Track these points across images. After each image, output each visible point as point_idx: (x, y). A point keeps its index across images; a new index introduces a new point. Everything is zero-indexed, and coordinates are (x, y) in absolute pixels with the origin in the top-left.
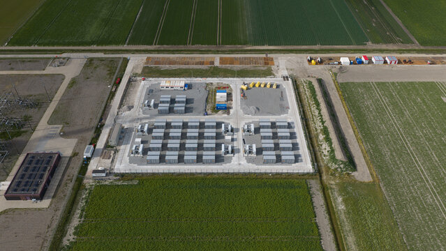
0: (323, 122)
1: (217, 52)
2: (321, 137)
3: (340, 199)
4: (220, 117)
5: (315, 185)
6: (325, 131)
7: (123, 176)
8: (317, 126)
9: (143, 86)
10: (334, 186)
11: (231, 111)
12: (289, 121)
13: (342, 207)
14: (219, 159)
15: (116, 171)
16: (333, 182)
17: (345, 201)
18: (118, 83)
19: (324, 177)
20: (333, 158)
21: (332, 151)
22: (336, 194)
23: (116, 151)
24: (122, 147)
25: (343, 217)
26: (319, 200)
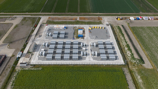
0: (126, 42)
1: (78, 15)
2: (126, 49)
3: (139, 77)
4: (80, 40)
5: (126, 70)
6: (128, 46)
7: (34, 66)
8: (123, 44)
9: (46, 28)
10: (135, 71)
11: (85, 38)
12: (111, 42)
13: (140, 81)
14: (80, 58)
15: (31, 63)
16: (134, 69)
17: (141, 78)
18: (36, 26)
19: (130, 67)
20: (133, 58)
21: (132, 54)
22: (137, 75)
23: (32, 55)
24: (35, 53)
25: (142, 86)
26: (129, 77)
